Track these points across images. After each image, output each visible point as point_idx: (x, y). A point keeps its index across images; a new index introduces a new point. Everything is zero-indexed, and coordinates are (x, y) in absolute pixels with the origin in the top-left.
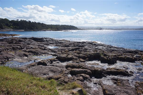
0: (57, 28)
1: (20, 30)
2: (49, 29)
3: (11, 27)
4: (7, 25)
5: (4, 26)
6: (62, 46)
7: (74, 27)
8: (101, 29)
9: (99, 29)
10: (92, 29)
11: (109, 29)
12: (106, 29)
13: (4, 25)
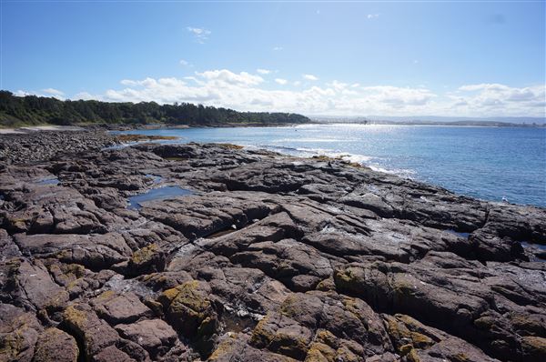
0: (262, 121)
1: (180, 126)
2: (243, 123)
3: (163, 119)
4: (154, 115)
5: (148, 119)
6: (210, 184)
7: (303, 117)
8: (365, 122)
9: (362, 123)
10: (344, 123)
11: (384, 122)
12: (378, 122)
13: (148, 116)
